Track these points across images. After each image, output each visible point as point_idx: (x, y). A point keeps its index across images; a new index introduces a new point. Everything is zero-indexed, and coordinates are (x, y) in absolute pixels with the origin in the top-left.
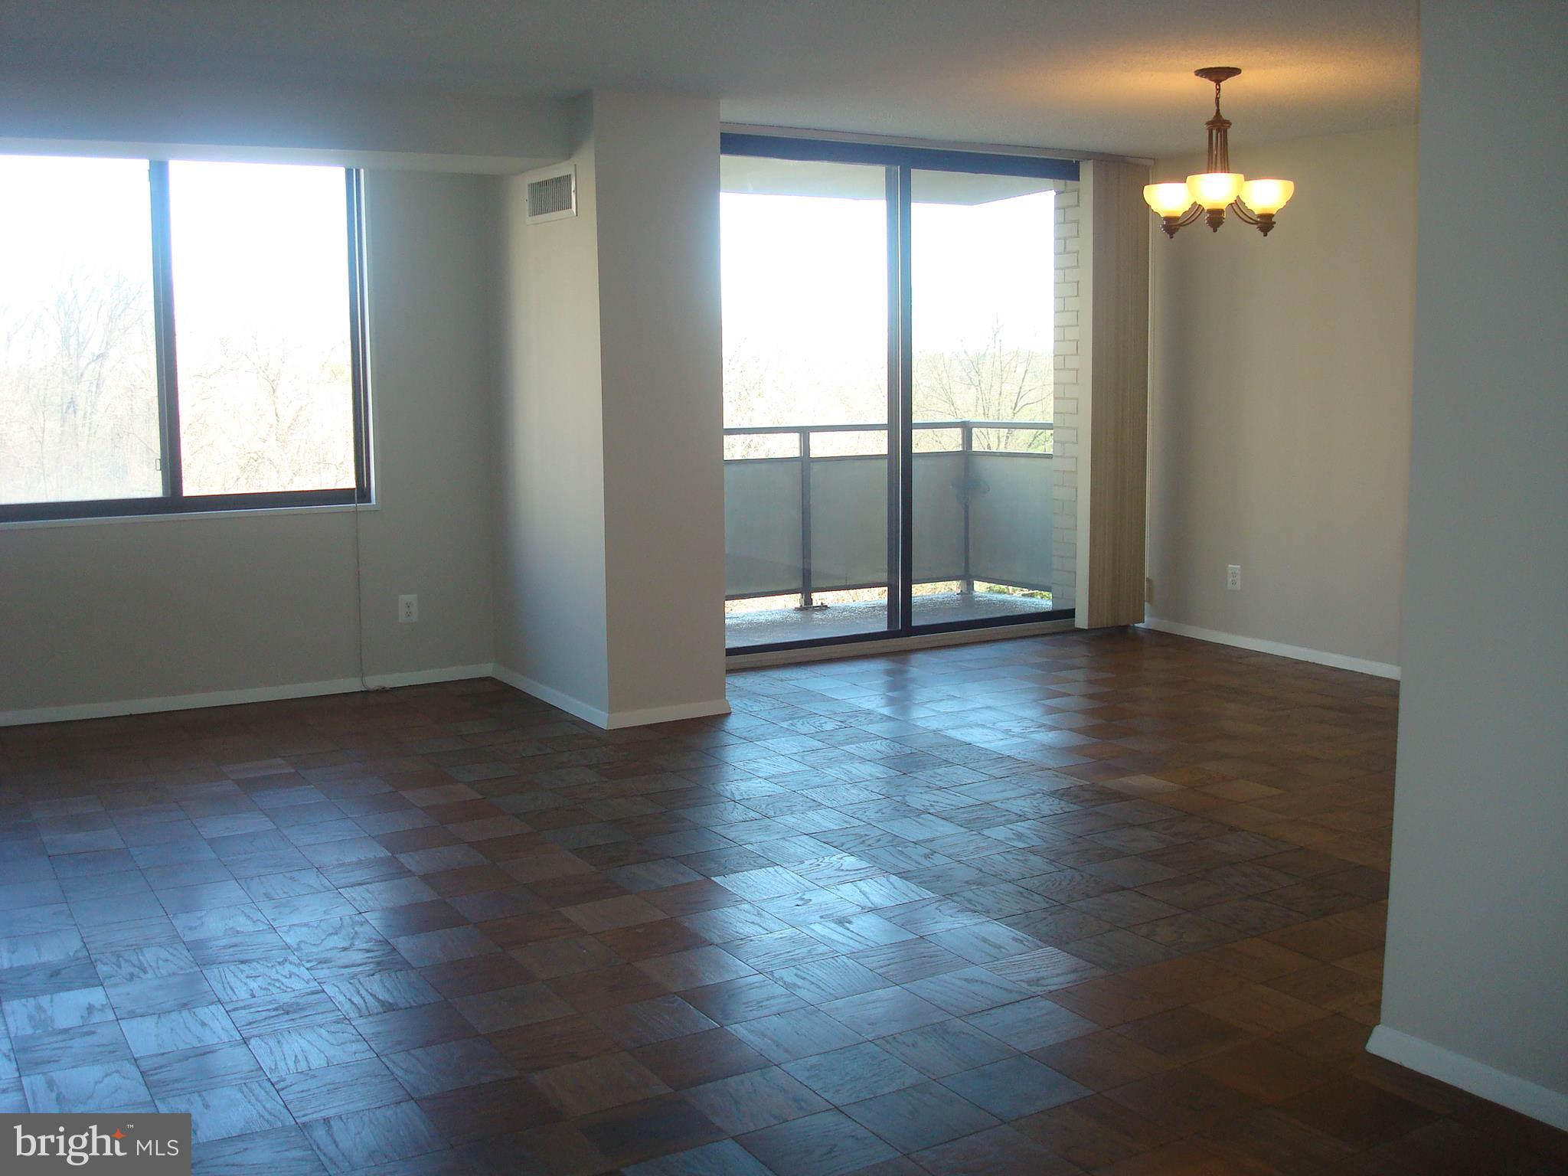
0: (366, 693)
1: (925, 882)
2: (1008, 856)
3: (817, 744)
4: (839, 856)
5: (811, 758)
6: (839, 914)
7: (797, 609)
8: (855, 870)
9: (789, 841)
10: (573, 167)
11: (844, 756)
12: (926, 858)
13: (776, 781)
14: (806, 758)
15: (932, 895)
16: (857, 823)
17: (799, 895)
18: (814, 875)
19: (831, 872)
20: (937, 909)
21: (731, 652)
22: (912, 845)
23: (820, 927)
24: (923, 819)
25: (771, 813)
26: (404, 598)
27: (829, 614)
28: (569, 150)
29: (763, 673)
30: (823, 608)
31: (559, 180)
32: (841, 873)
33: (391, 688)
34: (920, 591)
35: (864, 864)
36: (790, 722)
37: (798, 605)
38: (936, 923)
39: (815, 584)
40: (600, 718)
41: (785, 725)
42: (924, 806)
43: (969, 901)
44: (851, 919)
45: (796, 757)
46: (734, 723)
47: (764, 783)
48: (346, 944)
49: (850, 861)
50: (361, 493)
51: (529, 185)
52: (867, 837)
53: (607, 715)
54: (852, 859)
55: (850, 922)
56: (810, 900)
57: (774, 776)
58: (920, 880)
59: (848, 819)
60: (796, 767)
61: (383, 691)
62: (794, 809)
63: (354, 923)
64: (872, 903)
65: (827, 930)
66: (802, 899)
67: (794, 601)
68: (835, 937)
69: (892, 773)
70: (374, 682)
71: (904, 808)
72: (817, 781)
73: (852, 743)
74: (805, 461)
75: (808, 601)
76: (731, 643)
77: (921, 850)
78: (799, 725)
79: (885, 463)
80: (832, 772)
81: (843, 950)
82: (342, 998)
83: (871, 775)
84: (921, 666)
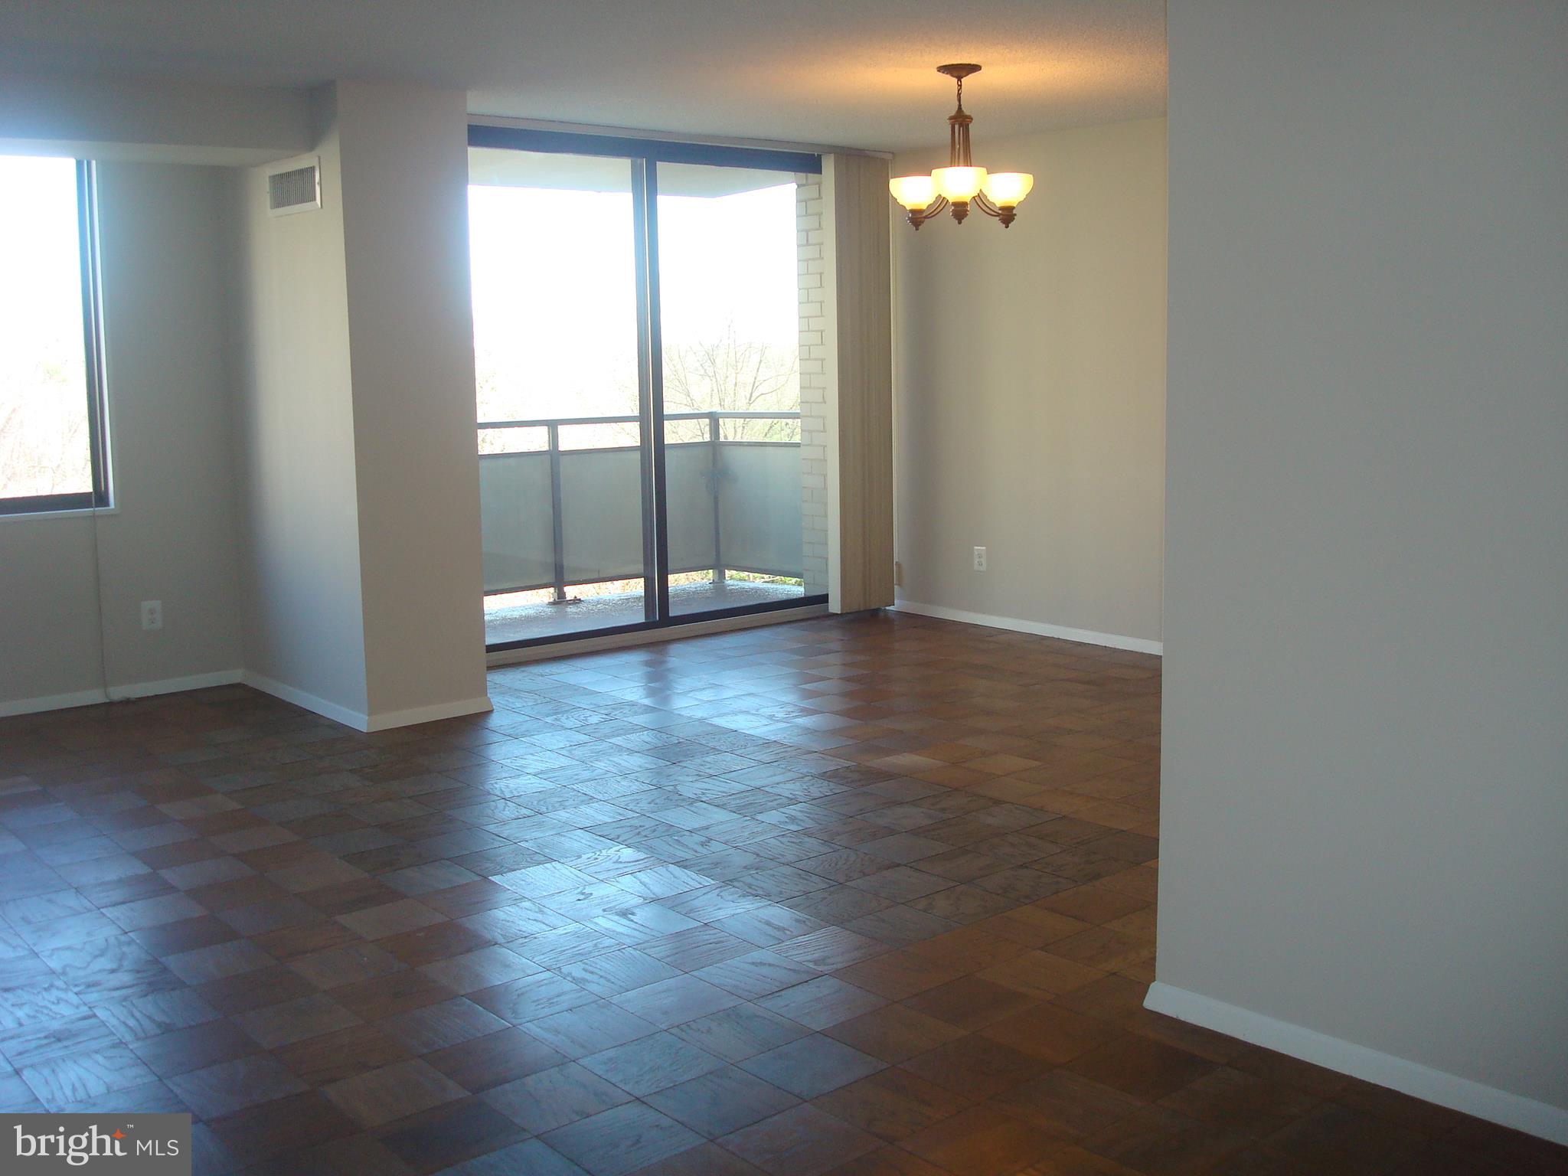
0: (111, 704)
1: (703, 869)
2: (783, 840)
3: (583, 738)
4: (617, 848)
5: (579, 752)
6: (622, 906)
7: (550, 604)
8: (633, 862)
9: (564, 836)
10: (317, 158)
11: (612, 748)
12: (702, 845)
13: (545, 776)
14: (573, 752)
15: (713, 882)
16: (630, 814)
17: (579, 890)
18: (592, 869)
19: (610, 865)
20: (718, 895)
21: (491, 648)
22: (687, 833)
23: (604, 920)
24: (696, 807)
25: (544, 809)
26: (147, 605)
27: (583, 608)
28: (312, 140)
29: (523, 669)
30: (576, 601)
31: (301, 172)
32: (621, 866)
33: (136, 698)
34: (678, 582)
35: (642, 855)
36: (555, 717)
37: (552, 600)
38: (719, 909)
39: (567, 577)
40: (359, 720)
41: (549, 720)
42: (696, 794)
43: (750, 886)
44: (635, 911)
45: (563, 752)
46: (496, 721)
47: (533, 780)
48: (114, 966)
49: (627, 853)
50: (98, 496)
51: (270, 177)
52: (643, 829)
53: (367, 718)
54: (630, 851)
55: (633, 914)
56: (591, 894)
57: (542, 772)
58: (699, 868)
59: (621, 811)
60: (564, 761)
61: (127, 702)
62: (566, 803)
63: (120, 944)
64: (654, 894)
65: (612, 923)
66: (583, 894)
67: (546, 595)
68: (620, 929)
69: (661, 763)
70: (118, 693)
71: (676, 797)
72: (586, 775)
73: (618, 736)
74: (554, 456)
75: (561, 595)
76: (490, 640)
77: (697, 838)
78: (563, 719)
79: (637, 455)
80: (601, 765)
81: (629, 941)
82: (114, 1021)
83: (640, 767)
84: (680, 656)
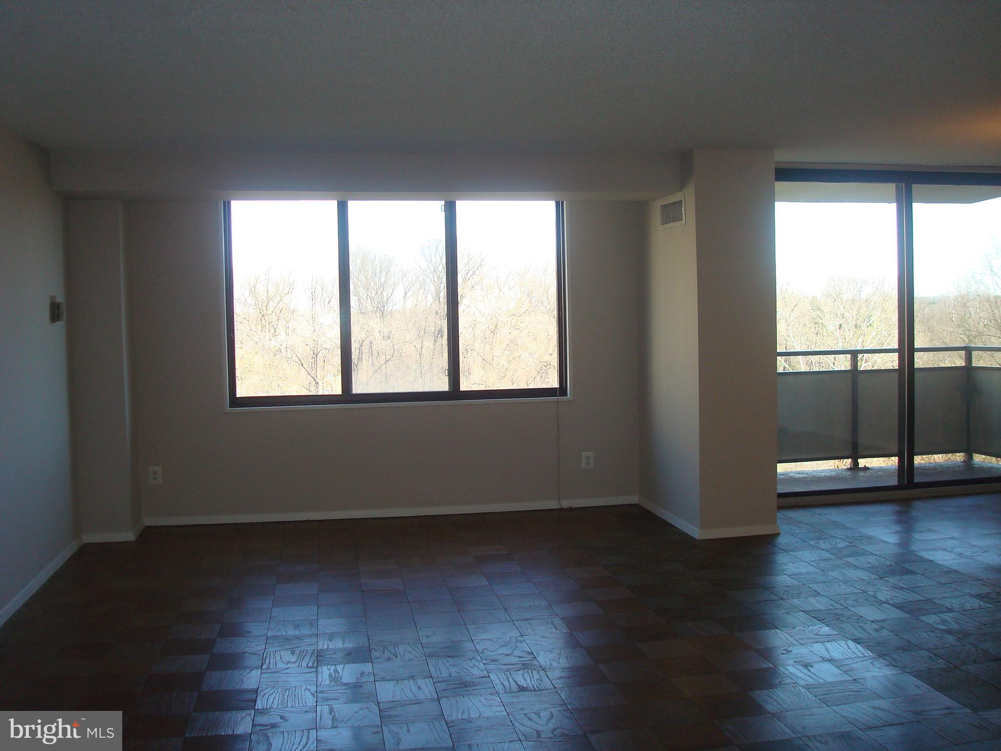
0: (561, 509)
1: (869, 646)
2: (930, 634)
3: (829, 556)
4: (820, 626)
5: (822, 565)
6: (807, 661)
7: (848, 469)
8: (826, 635)
9: (790, 614)
10: (683, 195)
11: (845, 564)
12: (876, 631)
13: (795, 577)
14: (819, 564)
15: (871, 654)
16: (839, 606)
17: (785, 648)
18: (800, 636)
19: (811, 636)
20: (871, 663)
22: (870, 623)
23: (792, 668)
24: (883, 607)
25: (786, 597)
26: (585, 454)
27: (868, 473)
28: (682, 184)
29: (809, 509)
30: (866, 469)
31: (674, 203)
32: (818, 637)
33: (576, 508)
35: (834, 632)
36: (816, 541)
37: (849, 467)
38: (868, 671)
39: (860, 453)
40: (696, 532)
41: (812, 543)
42: (886, 599)
43: (895, 660)
44: (813, 664)
45: (813, 564)
46: (782, 541)
47: (789, 579)
48: (509, 652)
49: (825, 630)
50: (561, 391)
51: (660, 206)
52: (842, 616)
53: (699, 530)
54: (827, 628)
55: (812, 666)
56: (791, 651)
57: (794, 574)
58: (867, 644)
59: (834, 603)
60: (811, 569)
61: (570, 509)
62: (802, 595)
63: (517, 641)
64: (830, 656)
65: (795, 670)
66: (786, 650)
67: (847, 463)
68: (800, 674)
69: (873, 576)
70: (566, 504)
71: (874, 599)
72: (821, 579)
73: (852, 557)
74: (854, 372)
75: (856, 464)
77: (875, 626)
78: (821, 543)
79: (896, 375)
80: (833, 574)
81: (802, 683)
82: (498, 682)
83: (859, 578)
84: (920, 508)
